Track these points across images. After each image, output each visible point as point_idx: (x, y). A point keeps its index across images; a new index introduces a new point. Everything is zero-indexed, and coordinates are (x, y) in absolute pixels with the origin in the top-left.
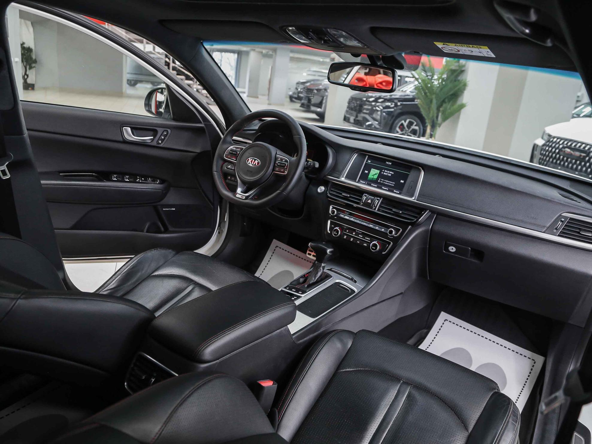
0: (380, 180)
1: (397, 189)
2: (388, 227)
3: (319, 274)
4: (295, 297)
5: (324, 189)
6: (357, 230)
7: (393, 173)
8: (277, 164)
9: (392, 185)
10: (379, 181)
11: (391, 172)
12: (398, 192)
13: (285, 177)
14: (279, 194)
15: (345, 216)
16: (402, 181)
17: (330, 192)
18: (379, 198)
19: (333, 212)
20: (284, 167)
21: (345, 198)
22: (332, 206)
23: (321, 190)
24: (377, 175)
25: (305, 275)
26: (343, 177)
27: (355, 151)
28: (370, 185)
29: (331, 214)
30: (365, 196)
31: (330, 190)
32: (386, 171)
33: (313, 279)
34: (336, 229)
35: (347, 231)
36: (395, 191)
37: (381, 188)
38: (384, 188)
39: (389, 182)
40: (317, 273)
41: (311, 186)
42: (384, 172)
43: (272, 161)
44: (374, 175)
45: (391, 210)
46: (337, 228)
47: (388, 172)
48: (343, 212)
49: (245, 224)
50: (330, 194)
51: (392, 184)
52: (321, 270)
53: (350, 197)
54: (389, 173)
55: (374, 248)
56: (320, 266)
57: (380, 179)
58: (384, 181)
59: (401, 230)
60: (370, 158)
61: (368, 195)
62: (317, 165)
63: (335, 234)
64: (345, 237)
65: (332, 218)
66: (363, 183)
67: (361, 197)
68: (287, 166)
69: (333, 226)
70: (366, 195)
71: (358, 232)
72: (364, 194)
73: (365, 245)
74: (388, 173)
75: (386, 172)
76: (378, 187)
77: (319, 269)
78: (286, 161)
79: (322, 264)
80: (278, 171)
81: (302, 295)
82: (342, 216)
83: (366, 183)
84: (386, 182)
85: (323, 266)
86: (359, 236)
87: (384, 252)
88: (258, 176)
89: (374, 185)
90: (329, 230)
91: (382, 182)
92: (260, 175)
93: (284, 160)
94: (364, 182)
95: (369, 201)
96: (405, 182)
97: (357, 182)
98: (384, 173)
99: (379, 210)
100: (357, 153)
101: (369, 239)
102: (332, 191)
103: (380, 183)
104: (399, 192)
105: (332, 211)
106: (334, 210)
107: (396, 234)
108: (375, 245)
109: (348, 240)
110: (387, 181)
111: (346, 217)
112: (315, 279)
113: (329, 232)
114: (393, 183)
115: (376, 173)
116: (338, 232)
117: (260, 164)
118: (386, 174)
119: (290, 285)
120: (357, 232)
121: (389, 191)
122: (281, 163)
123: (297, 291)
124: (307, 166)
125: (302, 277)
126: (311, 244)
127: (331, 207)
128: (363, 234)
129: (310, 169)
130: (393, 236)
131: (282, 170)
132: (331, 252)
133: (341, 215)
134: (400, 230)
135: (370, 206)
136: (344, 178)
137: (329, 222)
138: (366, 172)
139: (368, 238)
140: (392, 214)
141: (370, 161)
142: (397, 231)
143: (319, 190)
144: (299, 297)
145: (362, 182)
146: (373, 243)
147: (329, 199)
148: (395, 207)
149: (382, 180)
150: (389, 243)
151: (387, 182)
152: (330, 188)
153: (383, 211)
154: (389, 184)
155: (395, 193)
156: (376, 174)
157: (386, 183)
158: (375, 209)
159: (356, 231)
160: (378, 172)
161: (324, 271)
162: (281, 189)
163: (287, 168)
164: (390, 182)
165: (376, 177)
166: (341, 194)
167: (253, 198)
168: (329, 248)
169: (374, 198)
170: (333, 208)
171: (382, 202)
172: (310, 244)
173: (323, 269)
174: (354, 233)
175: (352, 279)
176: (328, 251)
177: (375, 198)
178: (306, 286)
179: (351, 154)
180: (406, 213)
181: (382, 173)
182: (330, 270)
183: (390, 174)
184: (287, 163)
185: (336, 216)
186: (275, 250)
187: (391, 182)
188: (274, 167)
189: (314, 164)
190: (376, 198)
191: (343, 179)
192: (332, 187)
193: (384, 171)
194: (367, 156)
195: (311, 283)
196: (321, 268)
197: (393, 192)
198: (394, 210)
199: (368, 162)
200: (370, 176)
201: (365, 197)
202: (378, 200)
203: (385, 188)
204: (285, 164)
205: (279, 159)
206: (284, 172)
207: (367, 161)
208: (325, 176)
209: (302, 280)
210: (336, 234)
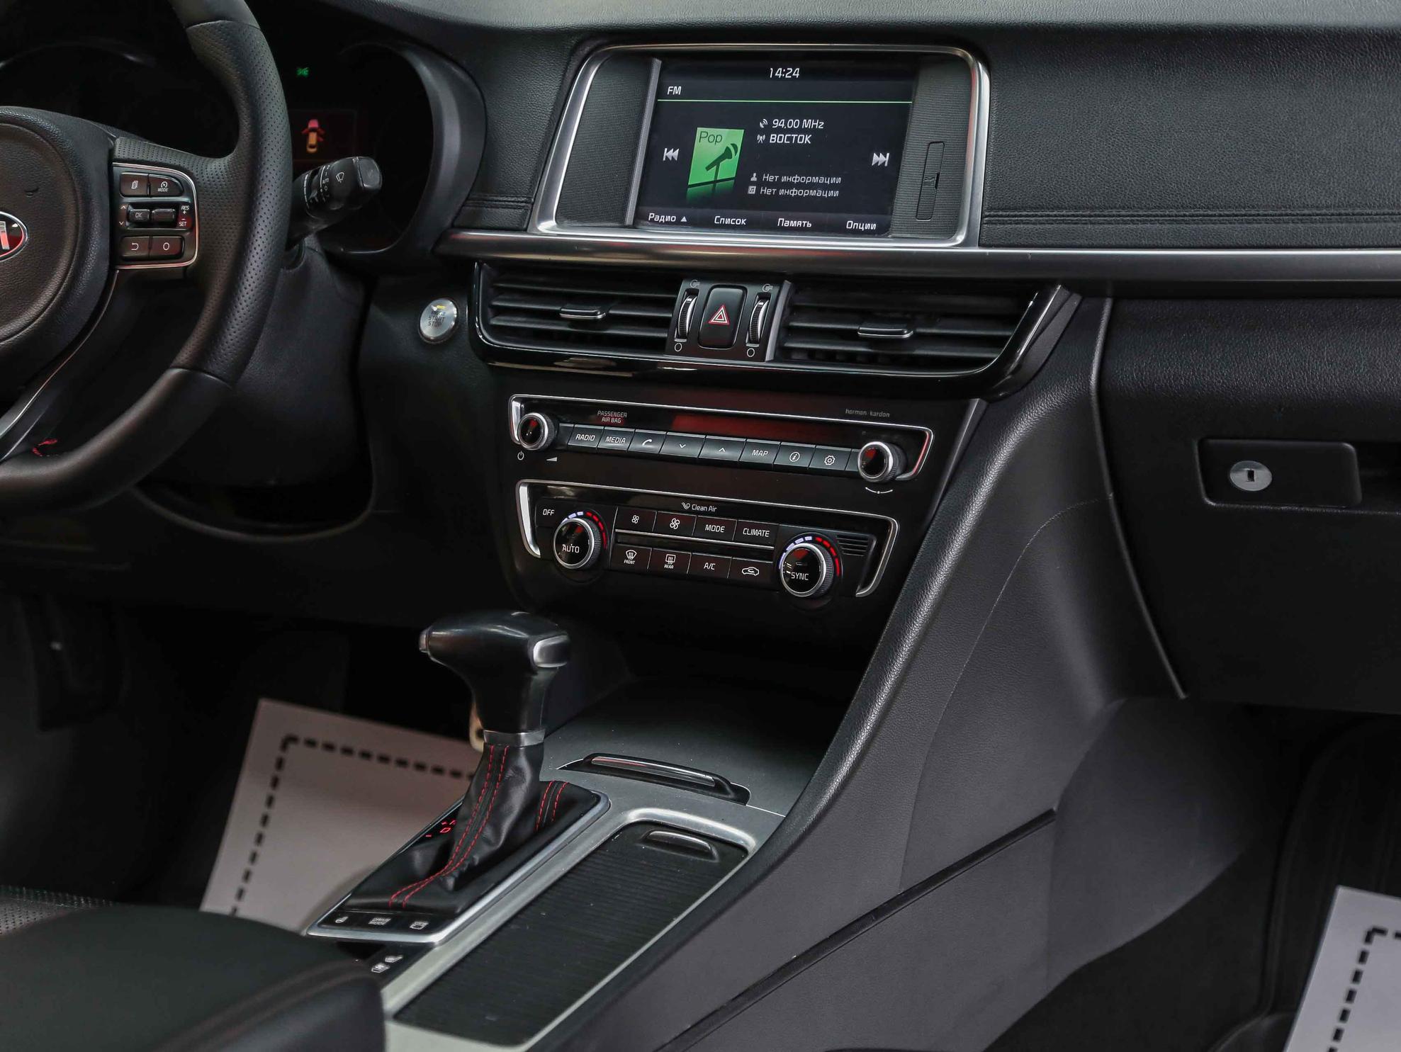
0: (759, 184)
1: (862, 211)
2: (849, 437)
3: (517, 798)
4: (390, 959)
5: (454, 310)
6: (687, 500)
7: (820, 125)
8: (128, 216)
9: (831, 193)
10: (752, 190)
11: (807, 123)
12: (868, 226)
13: (194, 282)
14: (180, 386)
15: (602, 435)
16: (880, 159)
17: (494, 322)
18: (768, 288)
19: (532, 432)
20: (174, 224)
21: (585, 335)
22: (522, 401)
23: (438, 323)
24: (736, 157)
25: (439, 827)
26: (544, 216)
27: (580, 43)
28: (705, 224)
29: (525, 446)
30: (692, 293)
31: (490, 313)
32: (778, 123)
33: (488, 832)
34: (573, 526)
35: (635, 519)
36: (851, 225)
37: (771, 227)
38: (787, 224)
39: (807, 180)
40: (504, 795)
41: (376, 313)
42: (769, 130)
43: (95, 202)
44: (716, 163)
45: (851, 336)
46: (572, 517)
47: (794, 123)
48: (584, 414)
49: (57, 646)
50: (497, 331)
51: (825, 186)
52: (519, 770)
53: (611, 320)
54: (801, 131)
55: (803, 576)
56: (514, 750)
57: (754, 179)
58: (778, 185)
59: (931, 436)
60: (676, 65)
61: (708, 286)
62: (371, 177)
63: (572, 558)
64: (631, 557)
65: (535, 466)
66: (667, 223)
67: (670, 304)
68: (191, 211)
69: (547, 512)
70: (695, 285)
71: (698, 508)
72: (684, 286)
73: (750, 571)
74: (792, 131)
75: (779, 131)
76: (753, 226)
77: (510, 773)
78: (181, 189)
79: (518, 740)
80: (144, 254)
81: (435, 938)
82: (584, 440)
83: (684, 220)
84: (789, 185)
85: (528, 748)
86: (708, 528)
87: (865, 586)
88: (33, 311)
89: (728, 221)
90: (536, 541)
91: (768, 191)
92: (42, 302)
93: (163, 188)
94: (668, 218)
95: (721, 318)
96: (896, 160)
97: (634, 227)
98: (774, 138)
99: (783, 353)
100: (592, 56)
101: (766, 533)
102: (500, 311)
103: (760, 202)
104: (874, 226)
105: (525, 427)
106: (532, 419)
107: (906, 469)
108: (808, 562)
109: (650, 573)
110: (796, 179)
111: (612, 443)
112: (497, 832)
113: (537, 552)
114: (833, 180)
115: (728, 149)
116: (583, 540)
117: (25, 238)
118: (783, 139)
119: (354, 902)
120: (690, 511)
121: (820, 229)
122: (151, 206)
123: (400, 921)
124: (314, 194)
125: (421, 840)
126: (429, 638)
127: (516, 406)
128: (724, 510)
129: (335, 207)
130: (892, 482)
131: (166, 247)
132: (554, 653)
133: (579, 437)
134: (921, 435)
135: (730, 345)
136: (552, 223)
137: (523, 492)
138: (672, 154)
139: (755, 532)
140: (870, 360)
141: (677, 90)
142: (908, 444)
143: (427, 328)
144: (414, 953)
145: (657, 218)
146: (791, 547)
147: (497, 364)
148: (866, 316)
149: (770, 178)
150: (881, 529)
151: (798, 185)
152: (487, 299)
153: (812, 356)
154: (813, 193)
155: (856, 233)
156: (727, 154)
157: (794, 192)
158: (760, 356)
159: (686, 507)
160: (734, 137)
161: (542, 778)
162: (184, 356)
163: (192, 228)
164: (815, 180)
165: (729, 169)
166: (554, 316)
167: (36, 450)
168: (538, 632)
169: (740, 291)
170: (529, 406)
171: (792, 309)
172: (423, 639)
173: (536, 764)
174: (675, 524)
175: (719, 788)
176: (536, 650)
177: (745, 290)
178: (451, 882)
179: (565, 71)
180: (934, 331)
181: (761, 138)
182: (587, 765)
183: (806, 131)
184: (185, 199)
185: (552, 448)
186: (280, 764)
187: (822, 180)
188: (116, 238)
189: (352, 174)
190: (753, 291)
191: (547, 228)
192: (501, 291)
193: (770, 124)
194: (657, 64)
195: (477, 858)
196: (523, 762)
197: (839, 230)
198: (865, 330)
199: (672, 96)
200: (699, 175)
201: (692, 302)
202: (764, 297)
203: (793, 224)
204: (177, 206)
205: (135, 185)
206: (178, 256)
207: (661, 92)
208: (443, 237)
209: (420, 859)
210: (577, 550)
